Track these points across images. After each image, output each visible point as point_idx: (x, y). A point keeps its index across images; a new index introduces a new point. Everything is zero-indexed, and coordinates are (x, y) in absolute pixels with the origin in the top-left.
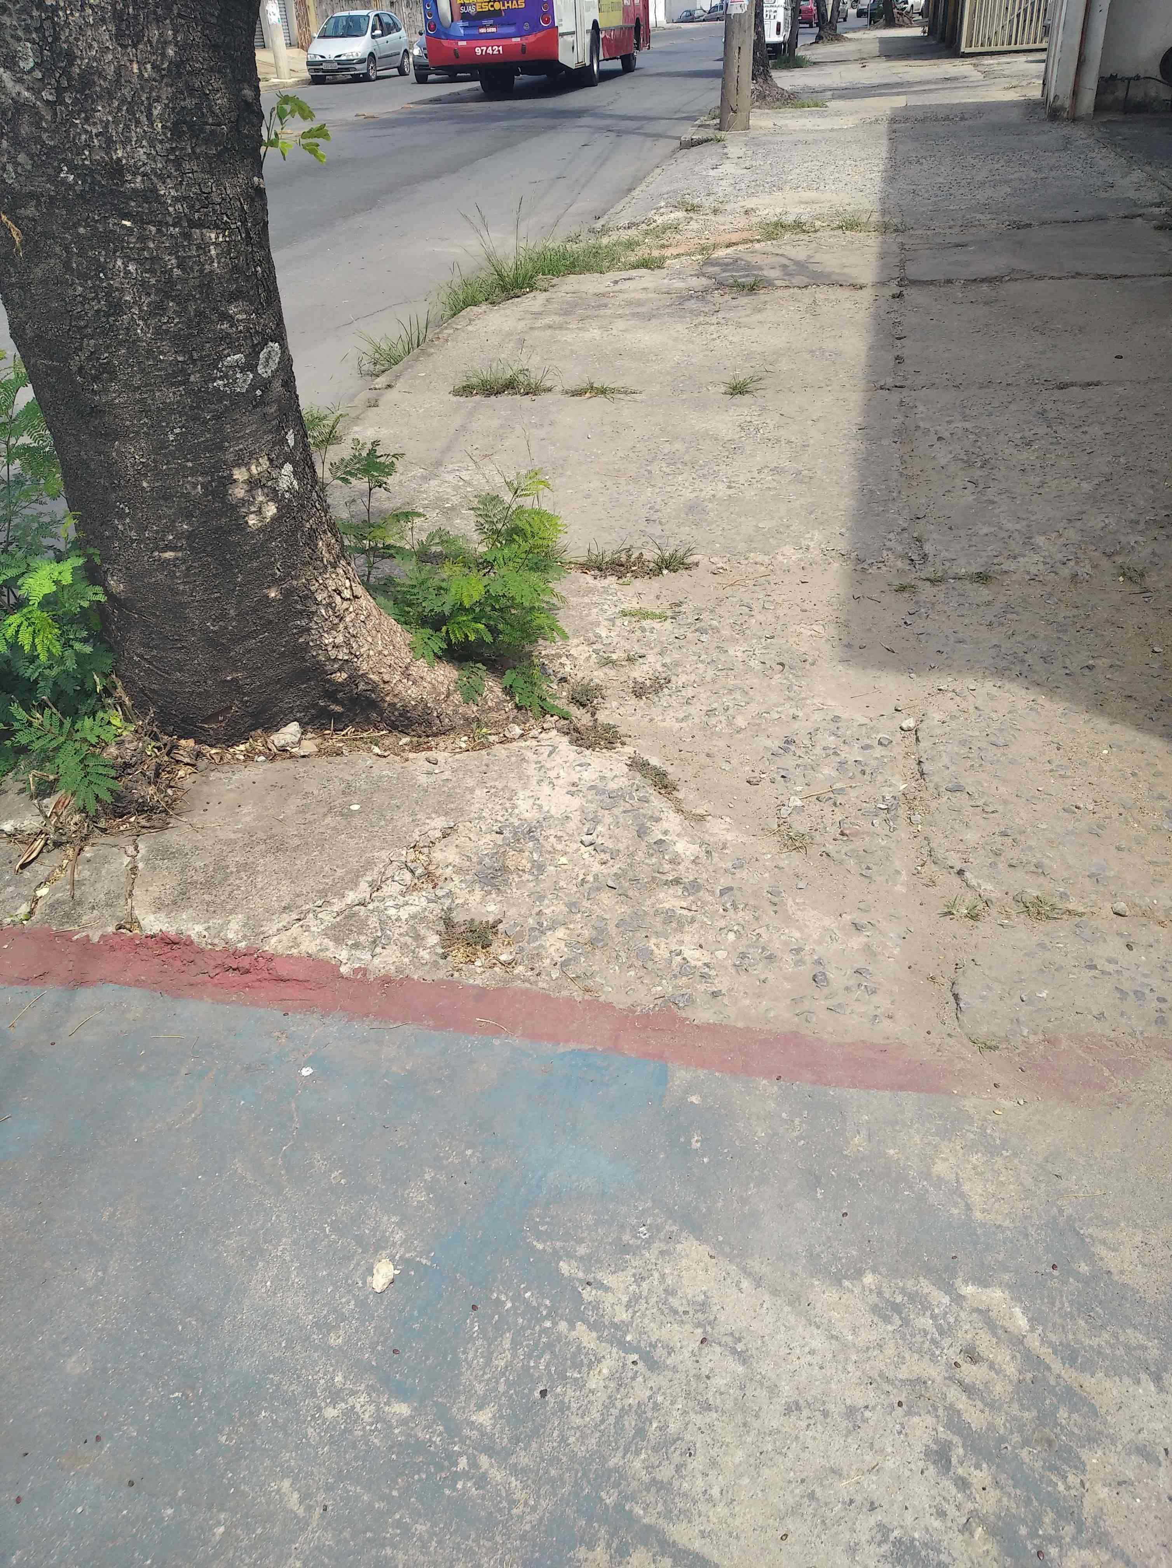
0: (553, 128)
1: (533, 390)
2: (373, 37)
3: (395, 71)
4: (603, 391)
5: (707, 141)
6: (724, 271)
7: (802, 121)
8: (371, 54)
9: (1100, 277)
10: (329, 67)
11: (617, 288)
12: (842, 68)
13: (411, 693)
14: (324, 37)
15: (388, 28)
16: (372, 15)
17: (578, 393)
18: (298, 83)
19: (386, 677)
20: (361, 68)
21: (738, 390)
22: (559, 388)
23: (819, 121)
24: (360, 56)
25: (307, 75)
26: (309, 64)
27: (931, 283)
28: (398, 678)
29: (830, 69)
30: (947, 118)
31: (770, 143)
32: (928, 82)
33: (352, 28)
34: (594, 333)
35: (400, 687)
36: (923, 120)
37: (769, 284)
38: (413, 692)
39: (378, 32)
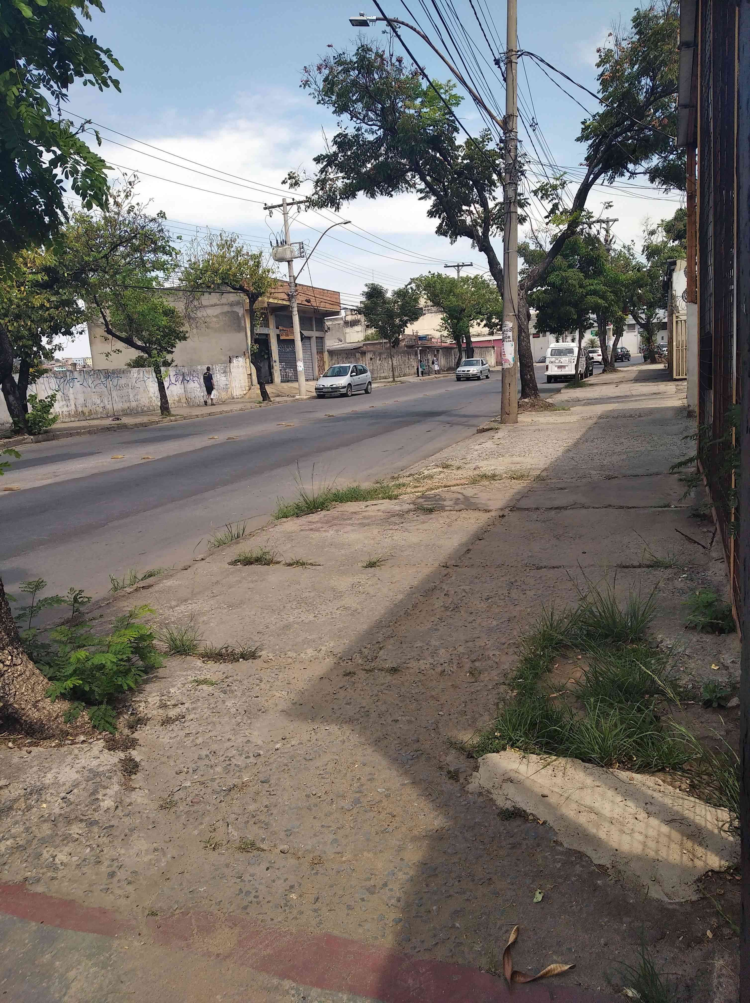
0: (419, 422)
1: (268, 563)
2: (351, 376)
3: (363, 392)
4: (303, 564)
5: (491, 429)
6: (425, 501)
7: (548, 418)
8: (349, 384)
9: (621, 507)
10: (326, 390)
11: (368, 508)
12: (604, 387)
13: (35, 715)
14: (327, 376)
15: (359, 371)
16: (351, 366)
17: (290, 565)
18: (309, 398)
19: (23, 706)
20: (344, 391)
21: (372, 565)
22: (283, 562)
23: (557, 418)
24: (343, 385)
25: (315, 394)
26: (316, 389)
27: (527, 509)
28: (29, 707)
29: (596, 388)
30: (631, 416)
31: (522, 430)
32: (644, 395)
33: (341, 373)
34: (331, 532)
35: (30, 712)
36: (617, 417)
37: (442, 508)
38: (36, 715)
39: (354, 374)
